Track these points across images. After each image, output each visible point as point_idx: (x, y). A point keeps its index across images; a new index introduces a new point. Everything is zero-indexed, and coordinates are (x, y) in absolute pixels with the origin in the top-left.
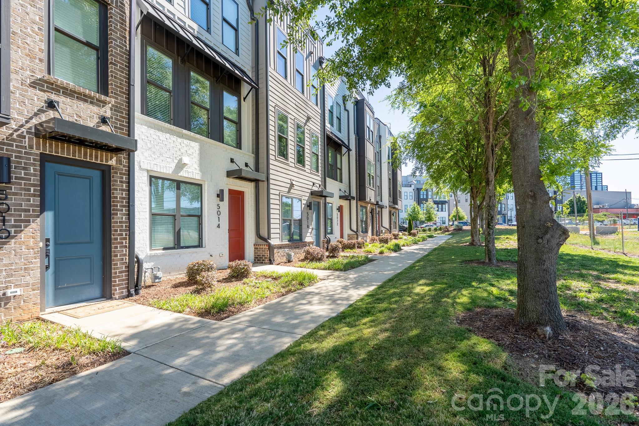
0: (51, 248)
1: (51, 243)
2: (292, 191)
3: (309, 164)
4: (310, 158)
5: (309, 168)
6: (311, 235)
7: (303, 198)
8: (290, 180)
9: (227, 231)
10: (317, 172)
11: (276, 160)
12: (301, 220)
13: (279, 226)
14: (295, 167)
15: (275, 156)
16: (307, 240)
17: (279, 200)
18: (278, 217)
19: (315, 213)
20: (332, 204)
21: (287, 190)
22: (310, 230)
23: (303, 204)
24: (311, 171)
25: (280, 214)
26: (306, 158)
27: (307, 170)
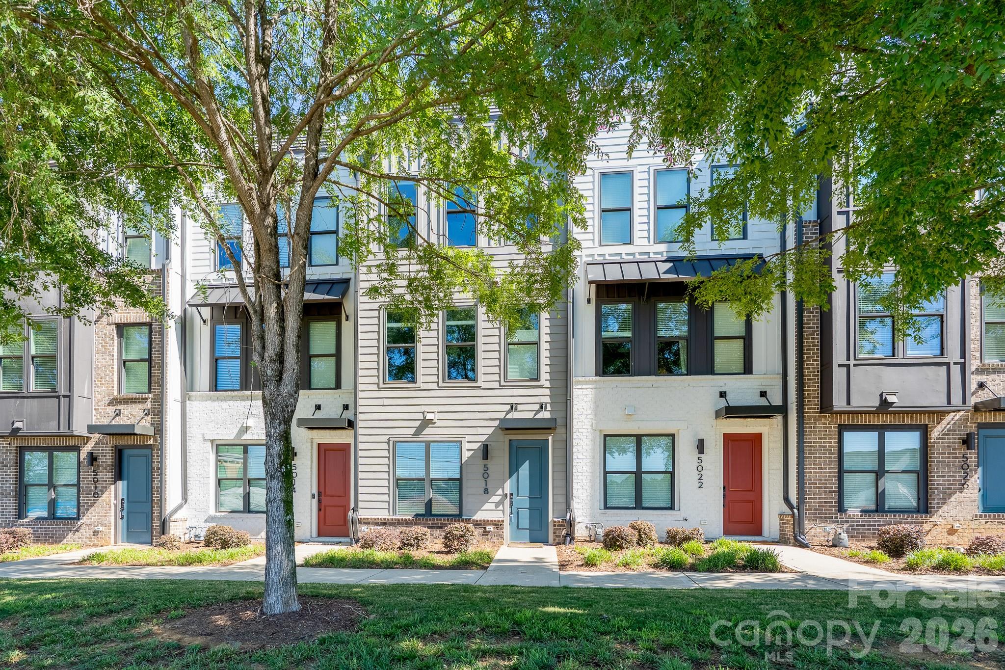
0: (125, 505)
1: (125, 501)
2: (427, 431)
3: (496, 370)
4: (499, 359)
5: (496, 377)
6: (501, 508)
7: (468, 438)
8: (423, 413)
9: (309, 496)
10: (532, 380)
11: (380, 389)
12: (460, 480)
13: (386, 490)
14: (440, 388)
15: (378, 384)
16: (479, 516)
17: (389, 450)
18: (386, 476)
19: (526, 465)
20: (673, 435)
21: (412, 431)
22: (495, 499)
23: (468, 450)
24: (503, 383)
25: (389, 472)
26: (481, 362)
27: (484, 385)
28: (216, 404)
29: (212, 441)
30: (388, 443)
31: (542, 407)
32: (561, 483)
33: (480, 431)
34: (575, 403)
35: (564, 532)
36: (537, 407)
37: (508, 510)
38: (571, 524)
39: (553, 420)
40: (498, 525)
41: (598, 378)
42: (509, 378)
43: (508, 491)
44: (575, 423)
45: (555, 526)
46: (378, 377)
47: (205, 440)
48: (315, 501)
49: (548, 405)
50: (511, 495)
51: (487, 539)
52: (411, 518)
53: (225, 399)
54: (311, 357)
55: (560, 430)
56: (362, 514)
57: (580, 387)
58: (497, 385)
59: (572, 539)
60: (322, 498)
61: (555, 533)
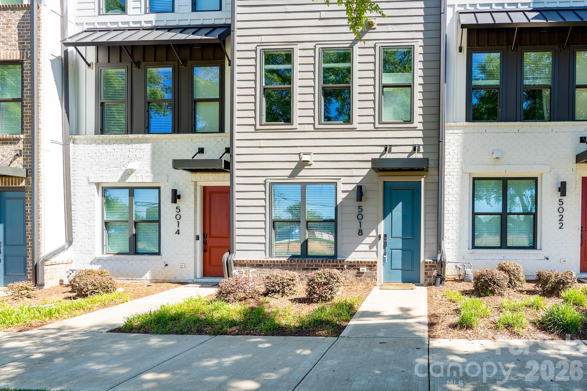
2: (303, 173)
3: (371, 112)
4: (374, 101)
5: (371, 119)
6: (375, 249)
7: (343, 180)
8: (299, 154)
9: (193, 238)
10: (406, 122)
11: (257, 131)
12: (335, 221)
13: (262, 232)
14: (316, 130)
15: (255, 125)
16: (353, 257)
17: (265, 192)
18: (262, 217)
19: (400, 206)
20: (536, 179)
21: (289, 172)
22: (369, 240)
23: (344, 192)
24: (377, 125)
25: (265, 214)
26: (356, 104)
27: (359, 127)
28: (100, 147)
29: (98, 184)
30: (265, 184)
31: (415, 148)
32: (433, 225)
33: (355, 172)
34: (446, 147)
35: (435, 273)
36: (410, 149)
37: (381, 251)
38: (442, 264)
39: (426, 161)
40: (372, 266)
41: (468, 123)
42: (384, 120)
43: (382, 233)
44: (446, 166)
45: (426, 266)
46: (255, 118)
47: (90, 183)
48: (199, 243)
49: (421, 147)
50: (385, 236)
51: (361, 280)
52: (285, 259)
53: (109, 142)
54: (196, 101)
55: (432, 172)
56: (238, 256)
57: (451, 131)
58: (371, 127)
59: (443, 280)
60: (208, 239)
61: (426, 273)
